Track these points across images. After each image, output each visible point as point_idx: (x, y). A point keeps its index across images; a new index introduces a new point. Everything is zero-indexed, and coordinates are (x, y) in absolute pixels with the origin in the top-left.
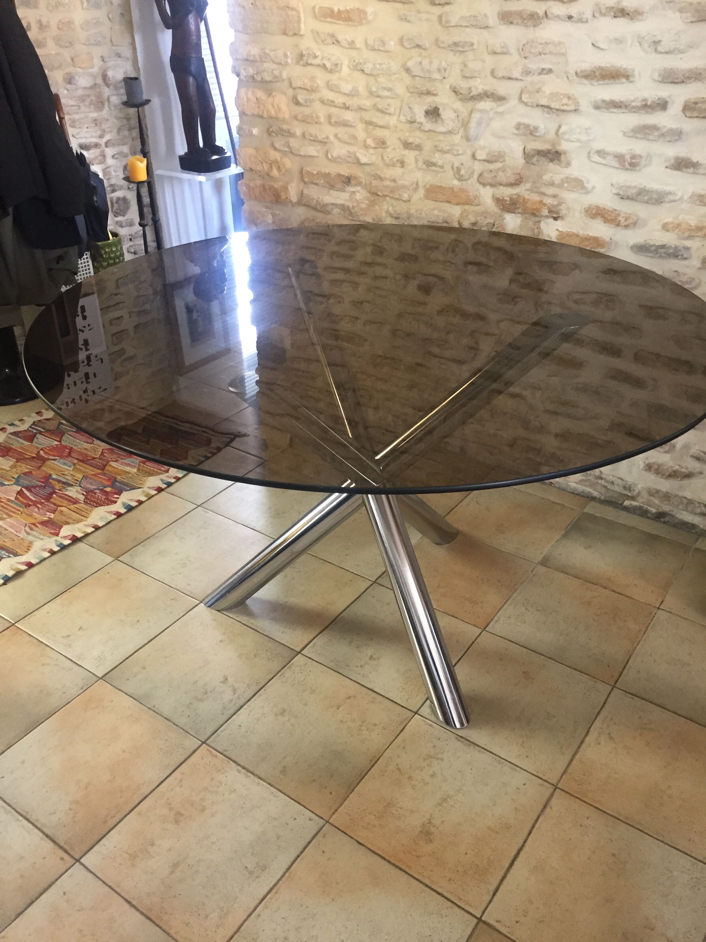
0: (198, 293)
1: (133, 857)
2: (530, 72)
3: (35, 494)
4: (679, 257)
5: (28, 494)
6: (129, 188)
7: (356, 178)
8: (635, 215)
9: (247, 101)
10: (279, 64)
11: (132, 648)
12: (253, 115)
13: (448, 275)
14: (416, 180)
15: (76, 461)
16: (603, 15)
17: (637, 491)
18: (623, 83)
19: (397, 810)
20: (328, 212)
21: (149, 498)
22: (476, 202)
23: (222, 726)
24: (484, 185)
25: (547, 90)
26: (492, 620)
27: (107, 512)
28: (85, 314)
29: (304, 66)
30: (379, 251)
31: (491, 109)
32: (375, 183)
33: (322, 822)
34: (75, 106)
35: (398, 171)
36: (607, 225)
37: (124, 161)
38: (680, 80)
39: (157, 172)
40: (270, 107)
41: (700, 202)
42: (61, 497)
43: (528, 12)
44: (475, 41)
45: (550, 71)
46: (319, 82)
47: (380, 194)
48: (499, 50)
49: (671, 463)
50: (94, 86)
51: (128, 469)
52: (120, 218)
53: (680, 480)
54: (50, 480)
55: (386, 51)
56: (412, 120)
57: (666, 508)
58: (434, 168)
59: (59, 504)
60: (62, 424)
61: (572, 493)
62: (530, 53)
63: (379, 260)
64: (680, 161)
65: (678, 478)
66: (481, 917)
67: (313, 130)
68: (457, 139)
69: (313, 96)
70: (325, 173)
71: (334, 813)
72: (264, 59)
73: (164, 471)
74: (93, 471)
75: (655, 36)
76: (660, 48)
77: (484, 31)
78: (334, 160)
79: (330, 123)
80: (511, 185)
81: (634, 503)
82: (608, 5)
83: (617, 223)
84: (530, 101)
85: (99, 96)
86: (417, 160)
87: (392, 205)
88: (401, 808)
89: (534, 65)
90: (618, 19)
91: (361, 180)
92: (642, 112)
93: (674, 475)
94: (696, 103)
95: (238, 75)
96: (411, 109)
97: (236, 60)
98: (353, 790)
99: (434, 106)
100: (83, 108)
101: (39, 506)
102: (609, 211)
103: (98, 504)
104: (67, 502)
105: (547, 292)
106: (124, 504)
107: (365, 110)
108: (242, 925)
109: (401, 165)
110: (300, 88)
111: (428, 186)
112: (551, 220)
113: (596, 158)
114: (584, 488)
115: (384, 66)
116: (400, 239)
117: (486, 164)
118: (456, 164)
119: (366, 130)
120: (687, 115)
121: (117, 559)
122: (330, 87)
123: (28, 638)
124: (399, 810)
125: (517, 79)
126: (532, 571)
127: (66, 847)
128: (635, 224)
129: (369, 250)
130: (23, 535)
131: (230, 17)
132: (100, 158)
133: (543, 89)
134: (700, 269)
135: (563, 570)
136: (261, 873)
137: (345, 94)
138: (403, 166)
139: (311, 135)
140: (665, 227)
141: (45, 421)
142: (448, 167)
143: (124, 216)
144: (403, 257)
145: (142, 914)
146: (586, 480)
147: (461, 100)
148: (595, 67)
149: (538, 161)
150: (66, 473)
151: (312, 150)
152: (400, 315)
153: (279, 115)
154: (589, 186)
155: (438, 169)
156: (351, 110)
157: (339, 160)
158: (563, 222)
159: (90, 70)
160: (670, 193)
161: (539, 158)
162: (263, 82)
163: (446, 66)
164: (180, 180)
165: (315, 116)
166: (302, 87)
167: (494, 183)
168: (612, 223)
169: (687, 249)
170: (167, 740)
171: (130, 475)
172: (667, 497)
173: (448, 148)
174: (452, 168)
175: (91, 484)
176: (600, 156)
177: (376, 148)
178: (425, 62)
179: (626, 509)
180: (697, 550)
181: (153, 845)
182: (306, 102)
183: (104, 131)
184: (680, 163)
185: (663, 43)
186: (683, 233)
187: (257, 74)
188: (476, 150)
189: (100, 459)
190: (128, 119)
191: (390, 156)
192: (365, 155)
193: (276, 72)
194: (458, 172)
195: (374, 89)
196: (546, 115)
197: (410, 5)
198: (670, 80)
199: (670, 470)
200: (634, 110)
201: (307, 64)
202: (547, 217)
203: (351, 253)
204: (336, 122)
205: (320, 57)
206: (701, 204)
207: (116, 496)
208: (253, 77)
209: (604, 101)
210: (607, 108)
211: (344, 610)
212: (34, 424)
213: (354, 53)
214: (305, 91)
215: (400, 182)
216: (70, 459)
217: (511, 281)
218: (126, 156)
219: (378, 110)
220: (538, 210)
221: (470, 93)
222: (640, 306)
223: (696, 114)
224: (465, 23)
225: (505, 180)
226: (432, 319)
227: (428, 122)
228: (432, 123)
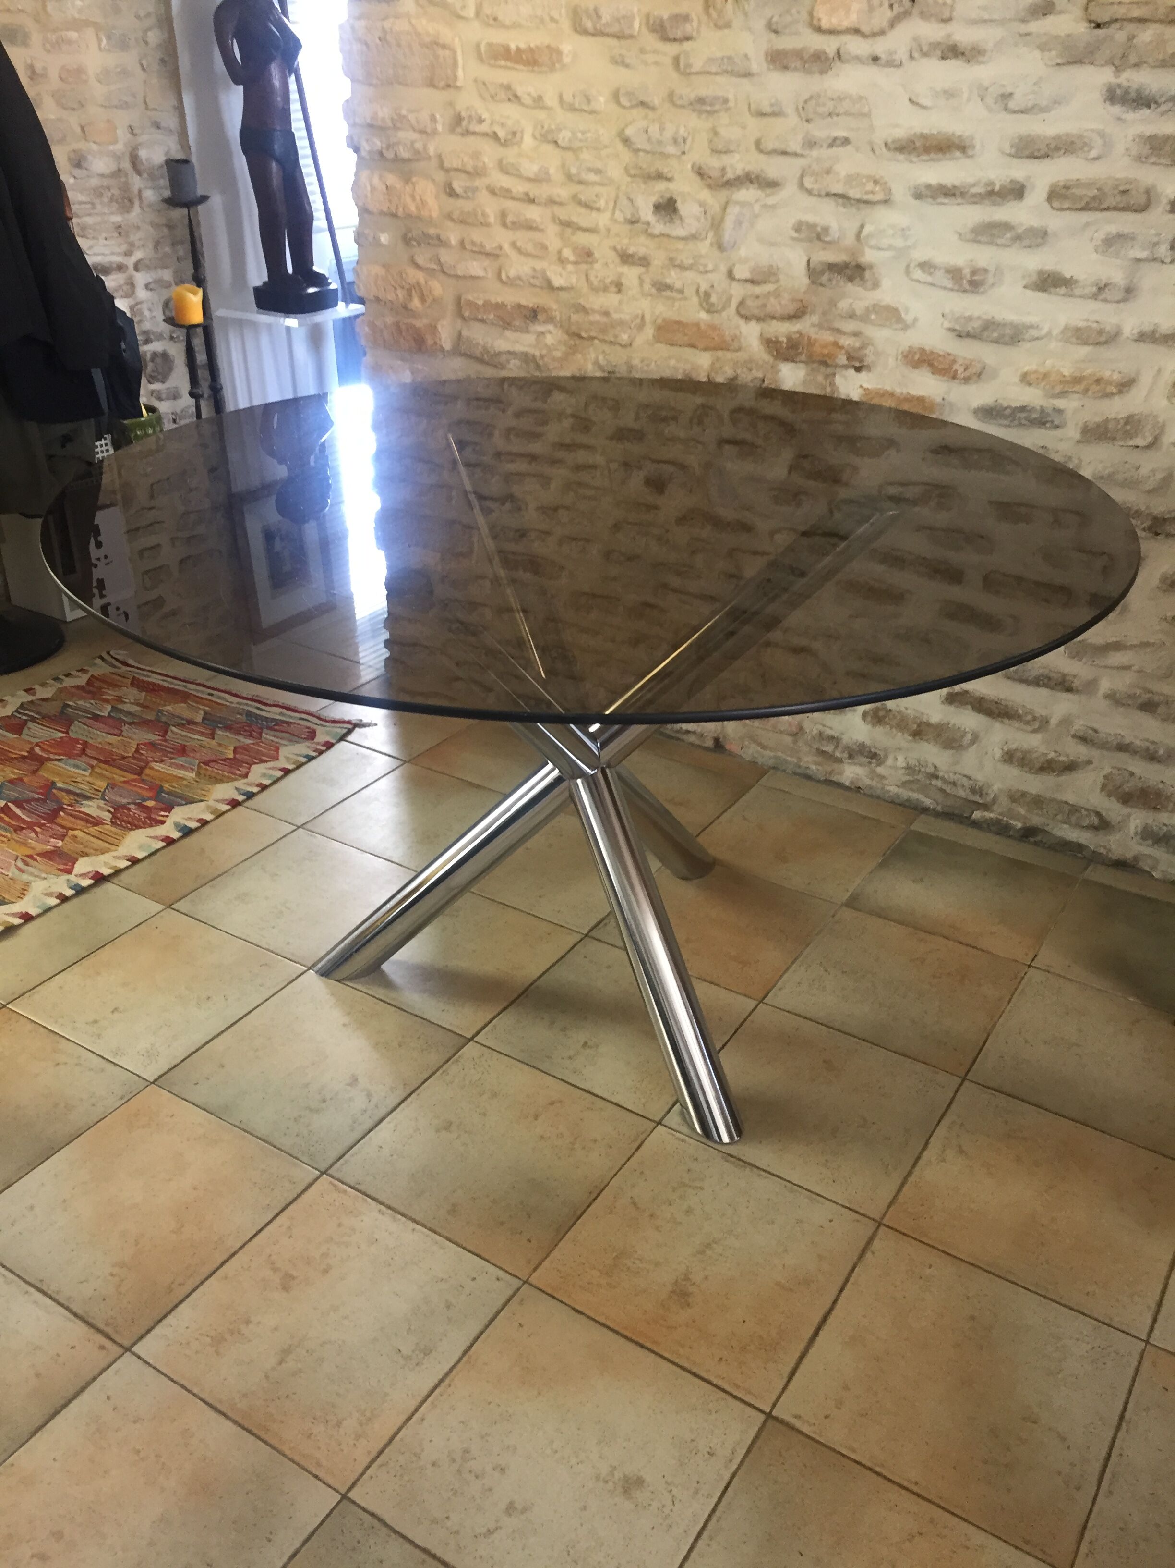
0: (283, 508)
1: (218, 1341)
2: (815, 143)
3: (30, 812)
4: (1048, 425)
5: (18, 811)
6: (172, 338)
7: (545, 310)
8: (979, 362)
9: (371, 191)
10: (422, 132)
11: (200, 1037)
12: (382, 213)
13: (693, 460)
14: (640, 312)
15: (95, 762)
16: (925, 54)
17: (992, 796)
18: (956, 159)
19: (634, 1263)
20: (501, 364)
21: (217, 818)
22: (736, 345)
23: (352, 1148)
24: (747, 318)
25: (843, 169)
26: (774, 987)
27: (151, 837)
28: (100, 539)
29: (462, 135)
30: (584, 425)
31: (757, 201)
32: (575, 317)
33: (516, 1283)
34: (86, 203)
35: (610, 300)
36: (938, 377)
37: (165, 294)
38: (1042, 152)
39: (219, 312)
40: (408, 200)
41: (1077, 338)
42: (71, 815)
43: (812, 51)
44: (731, 96)
45: (846, 141)
46: (486, 160)
47: (584, 334)
48: (768, 110)
49: (1043, 749)
50: (118, 173)
51: (181, 773)
52: (156, 386)
53: (1058, 775)
54: (54, 791)
55: (592, 112)
56: (634, 219)
57: (1036, 820)
58: (668, 293)
59: (70, 825)
60: (69, 706)
61: (892, 802)
62: (816, 113)
63: (582, 439)
64: (1046, 276)
65: (1054, 772)
66: (771, 1411)
67: (476, 235)
68: (704, 247)
69: (477, 183)
70: (497, 304)
71: (535, 1270)
72: (399, 125)
73: (240, 776)
74: (123, 777)
75: (1003, 86)
76: (1012, 105)
77: (745, 81)
78: (511, 283)
79: (504, 225)
80: (790, 318)
81: (987, 815)
82: (932, 40)
83: (952, 374)
84: (816, 187)
85: (125, 188)
86: (641, 281)
87: (604, 352)
88: (641, 1260)
89: (821, 131)
90: (948, 61)
91: (554, 313)
92: (987, 202)
93: (1048, 767)
94: (1066, 187)
95: (357, 150)
96: (631, 200)
97: (352, 125)
98: (564, 1236)
99: (668, 196)
100: (99, 206)
101: (38, 829)
102: (940, 356)
103: (135, 826)
104: (83, 823)
105: (846, 484)
106: (177, 825)
107: (561, 204)
108: (396, 1434)
109: (616, 290)
110: (457, 170)
111: (660, 321)
112: (852, 372)
113: (918, 274)
114: (910, 794)
115: (589, 135)
116: (616, 406)
117: (749, 286)
118: (704, 287)
119: (561, 236)
120: (1054, 206)
121: (169, 906)
122: (503, 168)
123: (30, 1026)
124: (638, 1262)
125: (795, 154)
126: (833, 916)
127: (109, 1330)
128: (979, 375)
129: (567, 423)
130: (12, 872)
131: (344, 59)
132: (125, 288)
133: (838, 168)
134: (1078, 442)
135: (882, 914)
136: (424, 1358)
137: (529, 180)
138: (619, 291)
139: (473, 243)
140: (1025, 379)
141: (41, 702)
143: (163, 382)
144: (621, 435)
145: (235, 1422)
146: (913, 781)
147: (710, 187)
148: (915, 134)
149: (830, 280)
150: (79, 780)
151: (475, 267)
152: (616, 527)
153: (422, 213)
154: (908, 318)
155: (675, 294)
156: (539, 204)
157: (518, 282)
158: (870, 374)
159: (111, 148)
160: (1032, 327)
161: (832, 276)
162: (397, 159)
163: (686, 135)
164: (254, 325)
165: (480, 213)
166: (460, 167)
167: (762, 315)
168: (944, 375)
169: (1060, 411)
170: (263, 1170)
171: (185, 782)
172: (1038, 802)
173: (691, 261)
174: (697, 291)
175: (121, 796)
176: (924, 271)
177: (576, 263)
178: (654, 129)
179: (976, 824)
180: (1087, 882)
181: (248, 1322)
182: (465, 192)
183: (132, 245)
184: (1046, 280)
185: (1016, 96)
186: (1053, 387)
187: (388, 149)
188: (734, 265)
189: (134, 758)
190: (170, 227)
191: (599, 275)
192: (561, 275)
193: (418, 146)
194: (705, 299)
195: (574, 171)
196: (842, 209)
197: (629, 41)
198: (1027, 153)
199: (1042, 759)
200: (975, 200)
201: (467, 133)
202: (846, 367)
203: (539, 429)
204: (514, 223)
205: (488, 122)
206: (1079, 341)
207: (162, 813)
208: (381, 154)
209: (929, 187)
210: (933, 197)
211: (540, 977)
212: (22, 706)
213: (542, 115)
214: (463, 176)
215: (616, 316)
216: (84, 758)
217: (791, 469)
218: (168, 286)
219: (580, 203)
220: (831, 356)
221: (723, 176)
222: (990, 502)
223: (1066, 205)
224: (714, 69)
225: (779, 310)
226: (667, 531)
227: (658, 221)
228: (665, 224)
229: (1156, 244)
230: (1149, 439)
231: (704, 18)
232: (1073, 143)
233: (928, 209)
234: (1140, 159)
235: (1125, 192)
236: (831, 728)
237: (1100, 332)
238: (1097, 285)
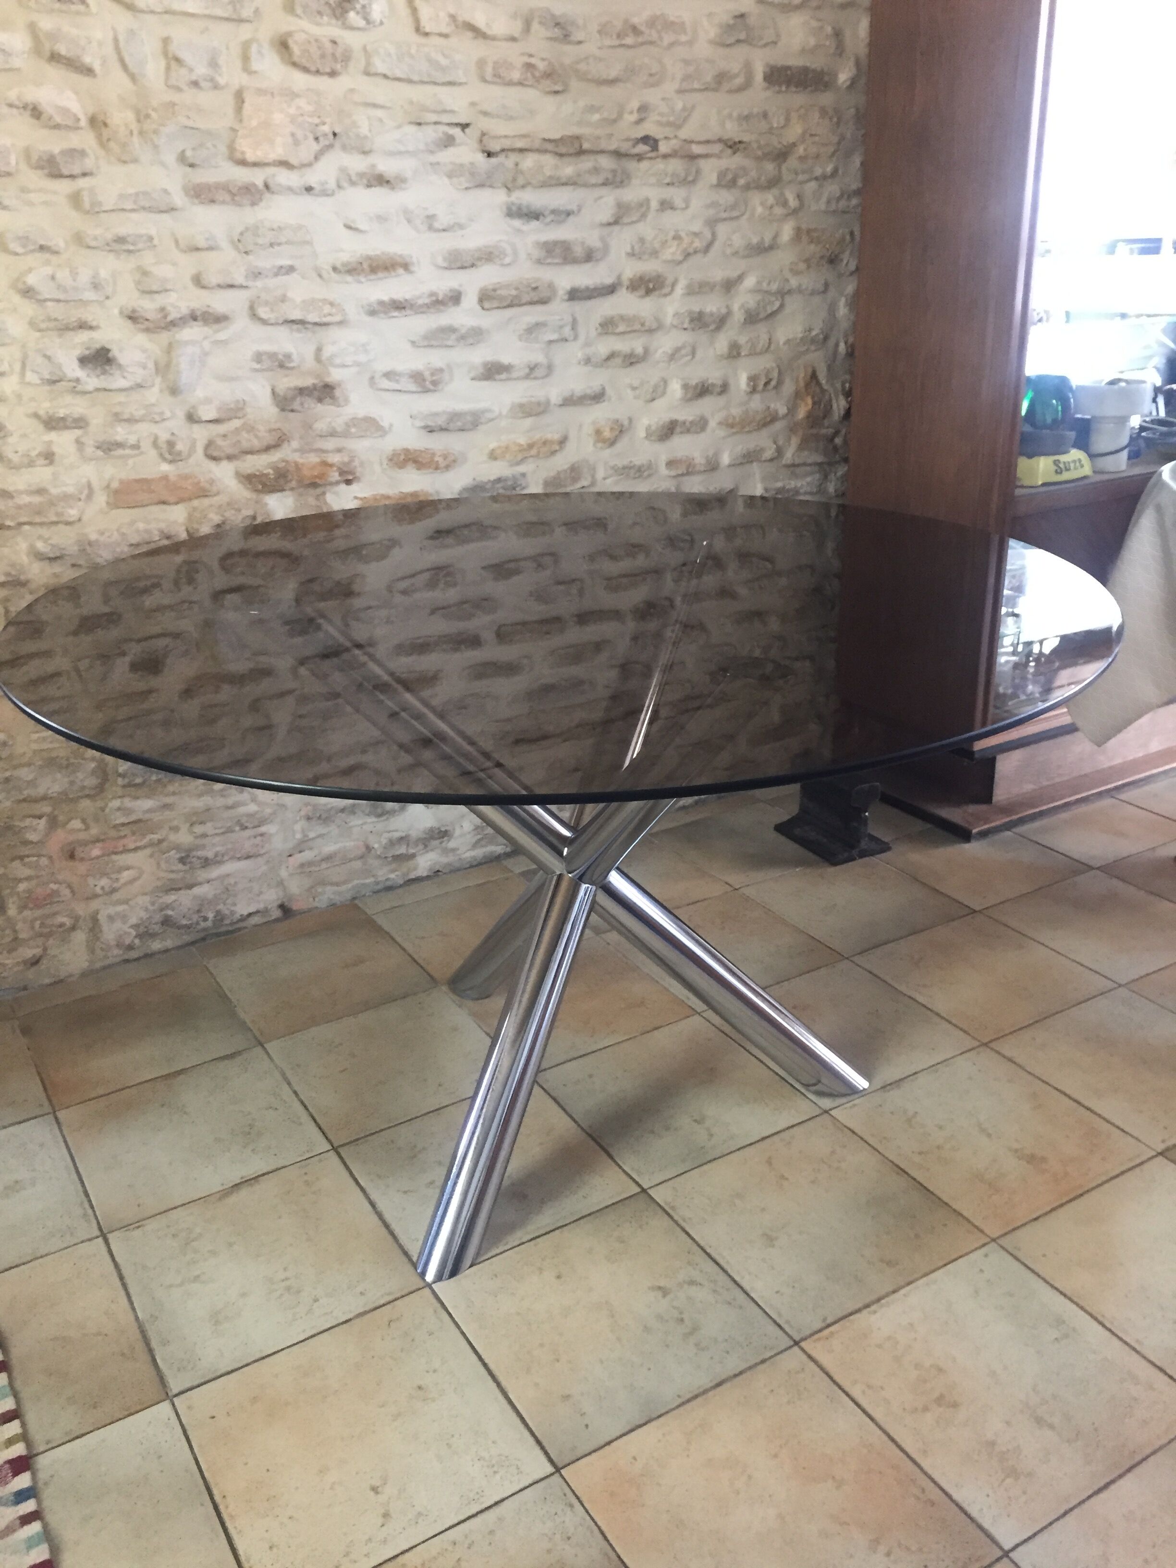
2: (260, 273)
8: (452, 450)
13: (187, 625)
14: (84, 480)
16: (352, 183)
18: (402, 275)
22: (213, 489)
24: (217, 460)
25: (296, 296)
31: (204, 338)
33: (994, 1246)
35: (41, 475)
36: (422, 471)
38: (469, 263)
41: (523, 413)
43: (240, 184)
44: (153, 232)
45: (291, 269)
48: (202, 244)
56: (54, 378)
58: (120, 452)
62: (256, 244)
63: (29, 647)
64: (489, 366)
66: (1153, 1154)
68: (153, 395)
71: (981, 1231)
75: (426, 209)
76: (435, 225)
77: (167, 217)
80: (268, 449)
82: (358, 171)
83: (434, 466)
84: (271, 316)
86: (80, 445)
87: (43, 537)
88: (987, 1169)
89: (265, 261)
90: (374, 189)
92: (432, 310)
94: (494, 290)
96: (48, 358)
99: (96, 346)
102: (421, 451)
109: (47, 462)
111: (115, 485)
112: (343, 486)
113: (386, 384)
117: (211, 426)
118: (164, 436)
120: (485, 307)
124: (989, 1171)
125: (241, 287)
128: (455, 461)
133: (290, 294)
138: (51, 462)
140: (493, 456)
142: (146, 445)
144: (89, 625)
147: (147, 330)
148: (360, 257)
149: (300, 404)
154: (385, 424)
155: (128, 452)
158: (361, 484)
160: (486, 411)
161: (302, 400)
163: (108, 278)
167: (235, 453)
168: (430, 467)
169: (523, 475)
170: (772, 1391)
173: (142, 412)
174: (155, 444)
176: (390, 380)
178: (63, 275)
184: (490, 369)
185: (439, 217)
186: (514, 457)
188: (194, 407)
191: (19, 449)
196: (297, 335)
198: (459, 265)
200: (420, 310)
202: (337, 483)
206: (525, 415)
209: (381, 303)
210: (386, 312)
215: (54, 491)
217: (298, 598)
220: (322, 476)
221: (165, 317)
222: (483, 568)
223: (496, 304)
224: (129, 205)
225: (256, 444)
226: (172, 711)
227: (88, 376)
228: (98, 376)
229: (561, 327)
230: (590, 479)
231: (101, 153)
232: (491, 253)
233: (383, 324)
234: (539, 262)
235: (535, 289)
236: (396, 831)
237: (539, 404)
238: (529, 367)
